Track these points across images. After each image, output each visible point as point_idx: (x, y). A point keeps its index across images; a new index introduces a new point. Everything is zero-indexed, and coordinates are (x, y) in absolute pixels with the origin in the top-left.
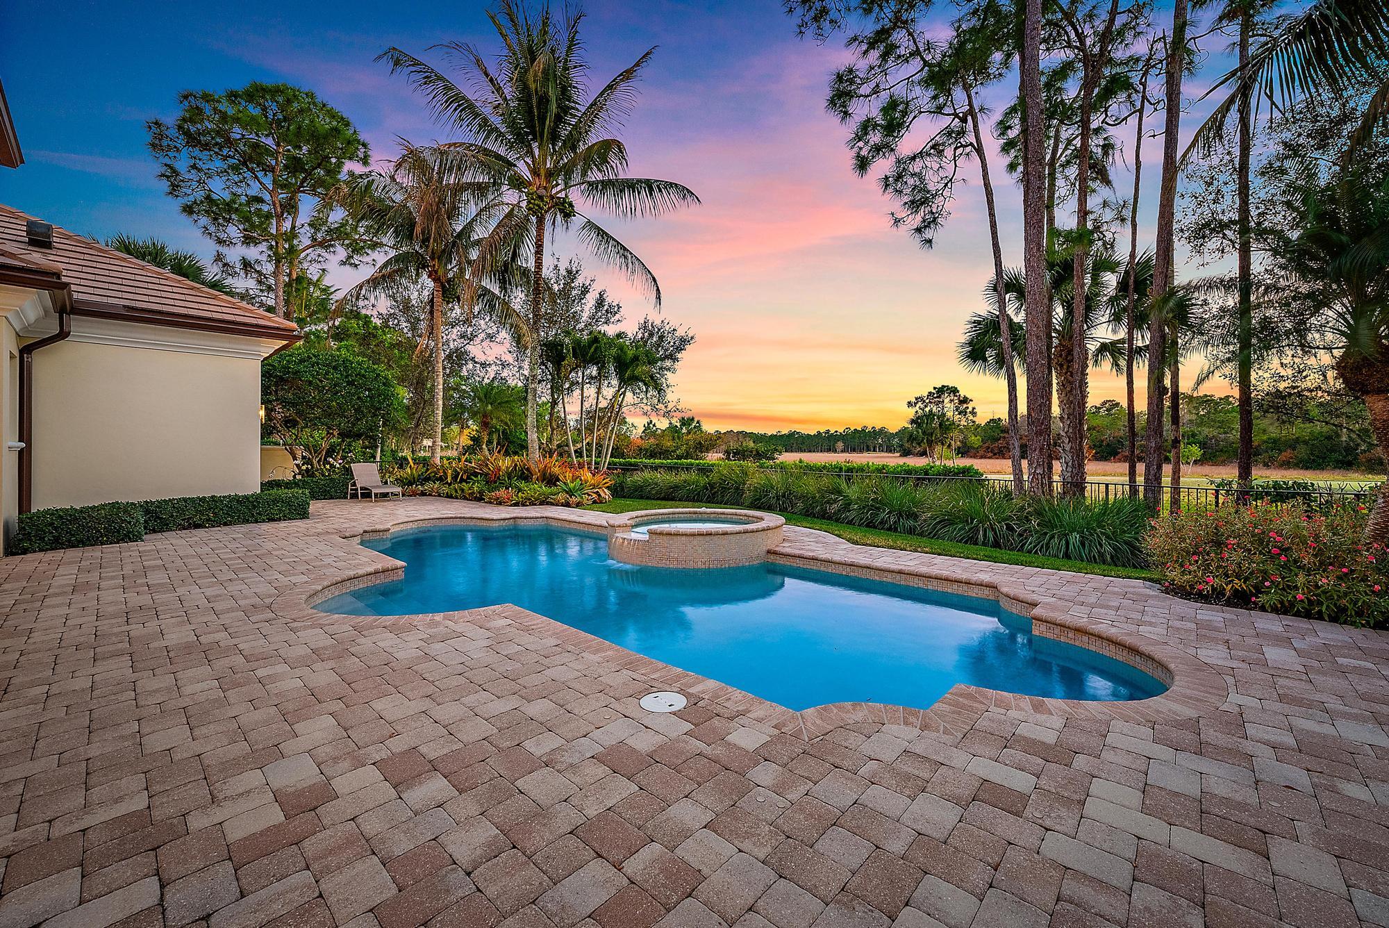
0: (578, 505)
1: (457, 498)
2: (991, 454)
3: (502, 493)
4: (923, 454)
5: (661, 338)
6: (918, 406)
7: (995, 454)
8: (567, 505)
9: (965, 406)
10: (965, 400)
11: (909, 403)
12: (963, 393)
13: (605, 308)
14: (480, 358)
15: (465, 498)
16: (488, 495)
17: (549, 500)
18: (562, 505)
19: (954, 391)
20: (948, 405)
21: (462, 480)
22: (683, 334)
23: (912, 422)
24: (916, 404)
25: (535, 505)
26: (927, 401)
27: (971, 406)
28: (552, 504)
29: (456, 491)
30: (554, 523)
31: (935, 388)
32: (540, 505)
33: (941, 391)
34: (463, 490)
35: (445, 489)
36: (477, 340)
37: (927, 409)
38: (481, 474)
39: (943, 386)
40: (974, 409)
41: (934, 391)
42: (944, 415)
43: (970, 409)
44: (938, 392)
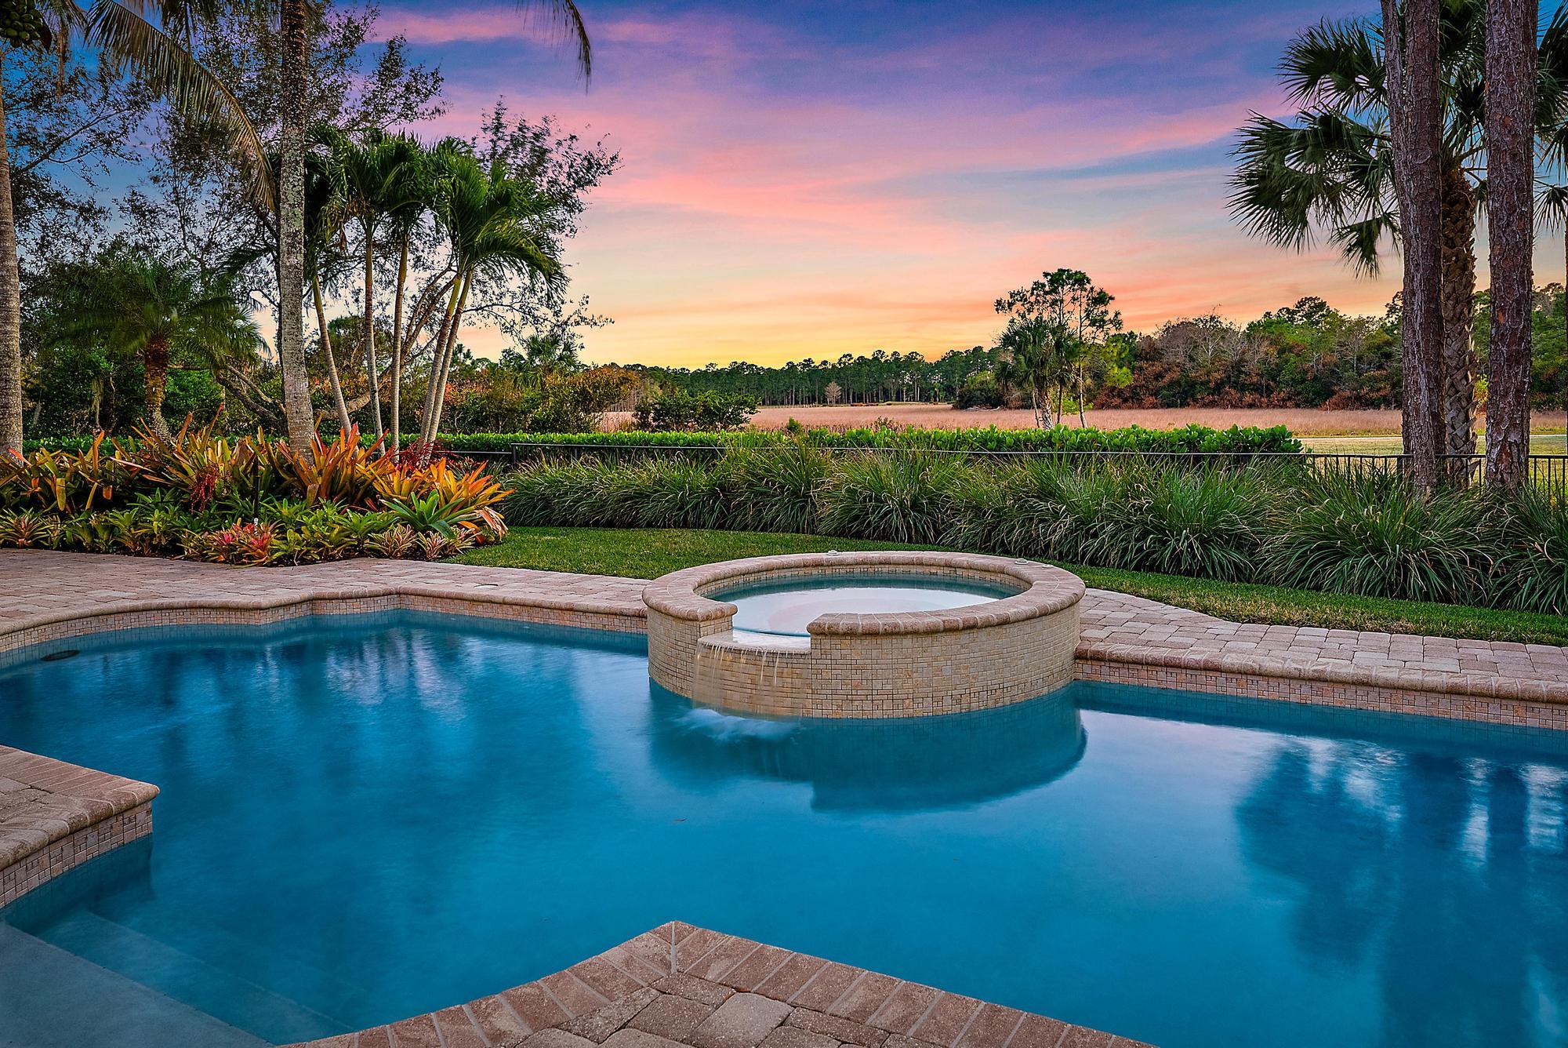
0: (445, 554)
1: (94, 550)
2: (1118, 401)
3: (234, 531)
4: (1026, 405)
5: (541, 155)
6: (1014, 308)
7: (1125, 400)
8: (417, 553)
9: (1102, 308)
10: (1102, 299)
11: (999, 303)
12: (1097, 283)
13: (405, 79)
14: (79, 193)
15: (125, 551)
16: (191, 540)
17: (367, 543)
18: (405, 556)
19: (1080, 280)
20: (1070, 307)
21: (100, 505)
22: (594, 149)
23: (1007, 340)
24: (1010, 305)
25: (332, 559)
26: (1033, 299)
27: (1111, 309)
28: (378, 554)
29: (93, 532)
30: (422, 606)
31: (1046, 275)
32: (346, 557)
33: (1058, 279)
34: (111, 529)
35: (54, 528)
36: (69, 152)
37: (1032, 316)
38: (164, 487)
39: (1062, 271)
40: (1117, 314)
41: (1045, 281)
42: (1062, 327)
43: (1111, 316)
44: (1051, 282)
